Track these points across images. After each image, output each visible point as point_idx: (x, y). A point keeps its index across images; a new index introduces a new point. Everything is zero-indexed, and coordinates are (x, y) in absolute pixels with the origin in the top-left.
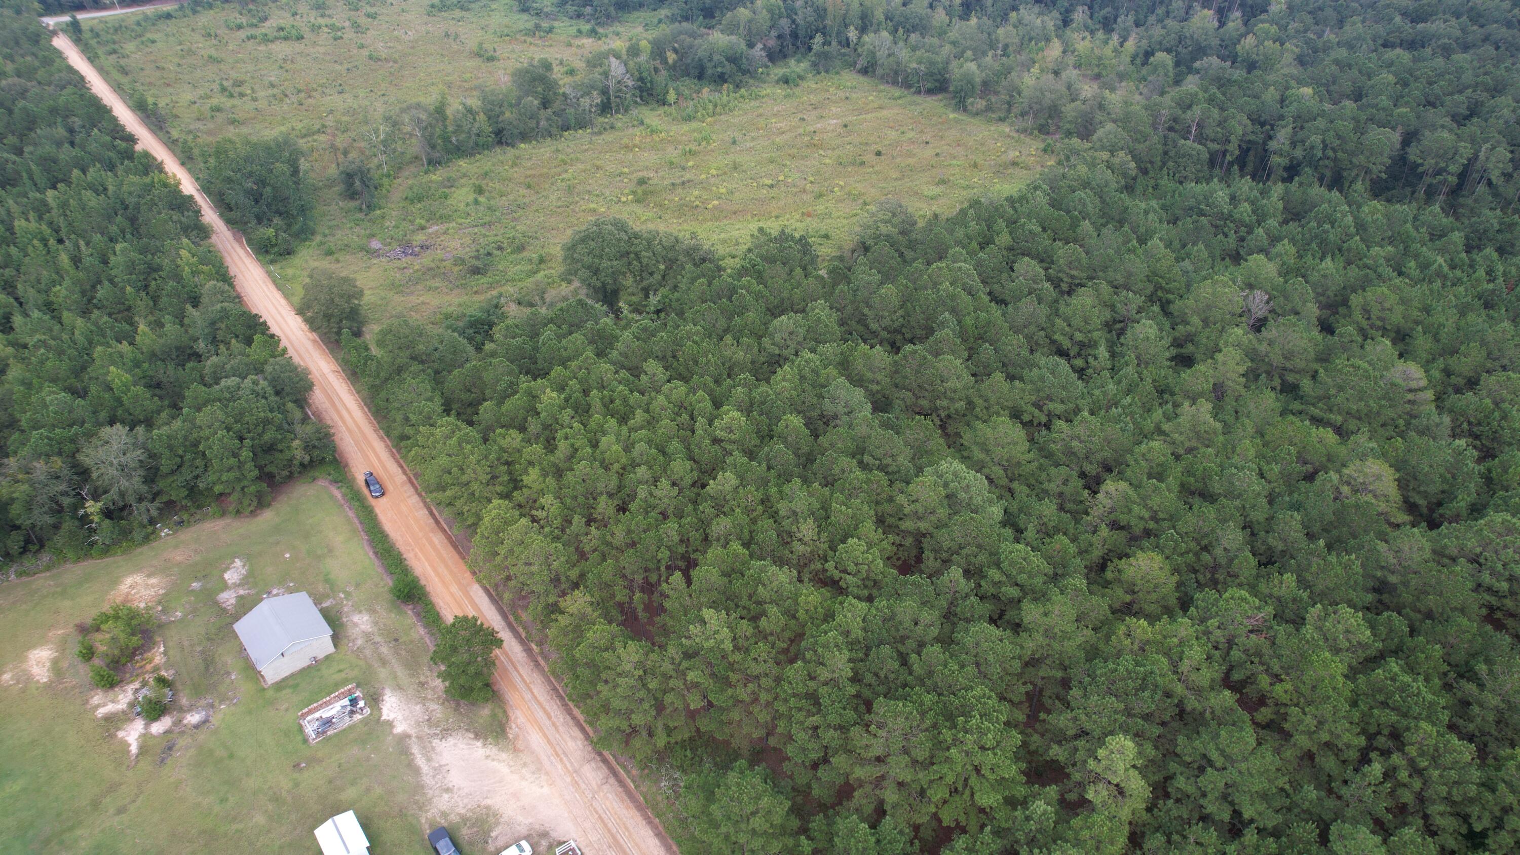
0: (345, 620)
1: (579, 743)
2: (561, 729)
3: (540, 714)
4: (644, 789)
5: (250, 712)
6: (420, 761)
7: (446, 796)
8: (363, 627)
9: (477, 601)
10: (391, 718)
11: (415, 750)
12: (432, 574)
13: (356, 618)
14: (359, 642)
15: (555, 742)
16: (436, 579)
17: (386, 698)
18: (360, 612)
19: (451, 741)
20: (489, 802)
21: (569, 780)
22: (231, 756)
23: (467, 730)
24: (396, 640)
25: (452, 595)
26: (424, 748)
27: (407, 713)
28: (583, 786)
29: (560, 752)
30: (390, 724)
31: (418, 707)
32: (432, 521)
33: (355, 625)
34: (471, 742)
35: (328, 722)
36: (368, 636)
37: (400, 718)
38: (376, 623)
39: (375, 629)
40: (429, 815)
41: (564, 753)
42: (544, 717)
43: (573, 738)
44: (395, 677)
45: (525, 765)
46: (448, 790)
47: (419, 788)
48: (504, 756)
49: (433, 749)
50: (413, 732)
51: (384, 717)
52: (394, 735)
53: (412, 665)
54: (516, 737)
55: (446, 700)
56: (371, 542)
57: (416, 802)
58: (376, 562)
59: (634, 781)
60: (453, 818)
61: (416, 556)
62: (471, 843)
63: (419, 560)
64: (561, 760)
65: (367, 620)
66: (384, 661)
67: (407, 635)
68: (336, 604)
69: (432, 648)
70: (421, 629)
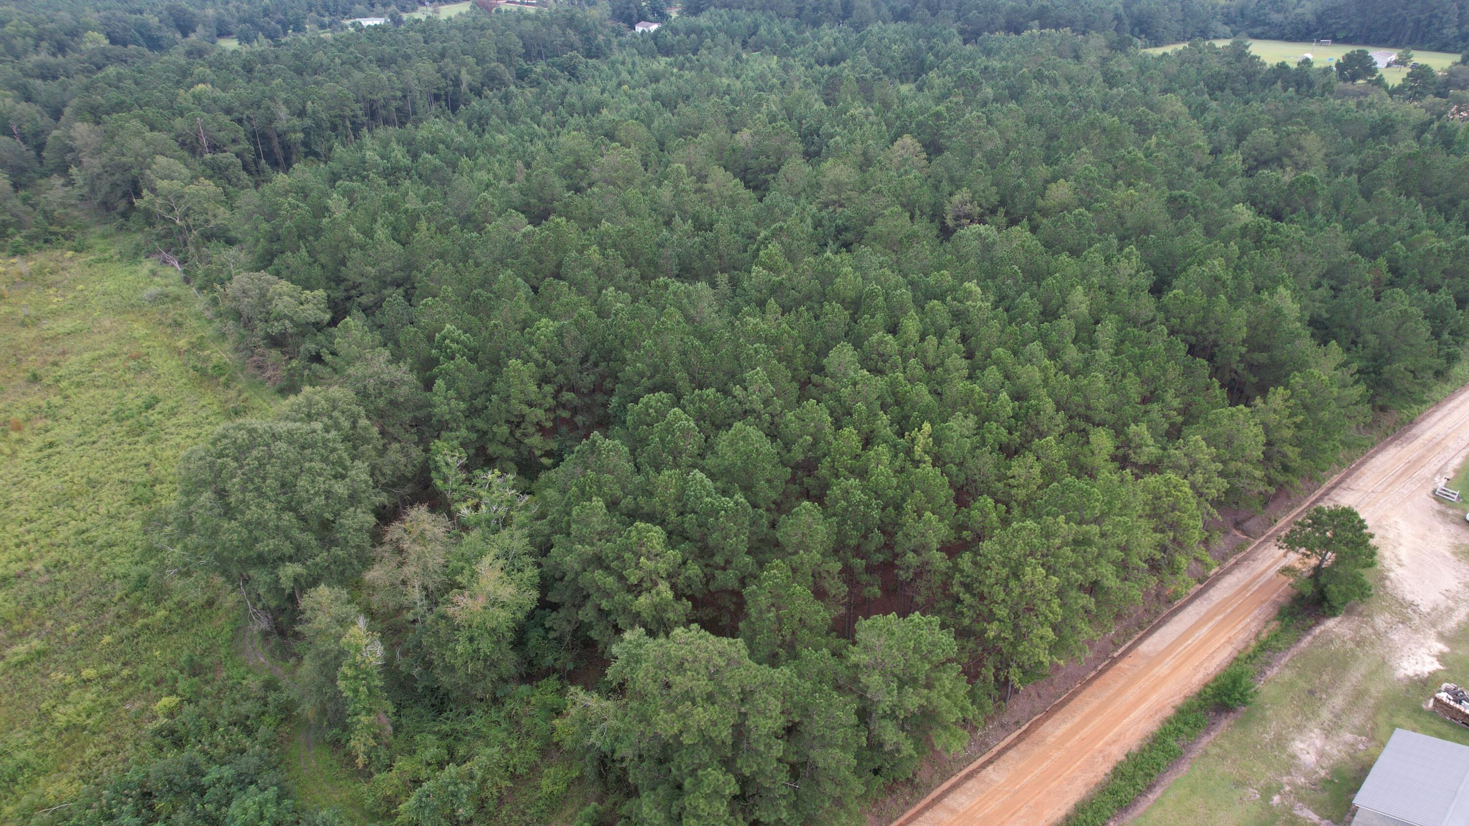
0: (1323, 773)
6: (1460, 616)
8: (1318, 743)
9: (1174, 638)
10: (1434, 660)
11: (1451, 624)
12: (1144, 707)
13: (1309, 758)
14: (1348, 737)
16: (1154, 698)
17: (1410, 673)
18: (1294, 757)
19: (1409, 597)
20: (1448, 554)
21: (1371, 509)
23: (1384, 587)
24: (1311, 692)
25: (1175, 669)
26: (1441, 617)
27: (1412, 646)
28: (1369, 499)
30: (1441, 658)
31: (1395, 637)
33: (1321, 754)
34: (1395, 581)
36: (1328, 732)
37: (1424, 650)
38: (1300, 728)
39: (1311, 724)
44: (1373, 673)
45: (1383, 537)
48: (1387, 554)
49: (1434, 609)
50: (1432, 633)
51: (1438, 666)
52: (1452, 649)
53: (1339, 663)
55: (1360, 614)
58: (1170, 779)
59: (1331, 474)
61: (1113, 742)
63: (1121, 734)
65: (1302, 741)
66: (1359, 695)
67: (1291, 685)
68: (1301, 799)
69: (1294, 651)
70: (1272, 673)
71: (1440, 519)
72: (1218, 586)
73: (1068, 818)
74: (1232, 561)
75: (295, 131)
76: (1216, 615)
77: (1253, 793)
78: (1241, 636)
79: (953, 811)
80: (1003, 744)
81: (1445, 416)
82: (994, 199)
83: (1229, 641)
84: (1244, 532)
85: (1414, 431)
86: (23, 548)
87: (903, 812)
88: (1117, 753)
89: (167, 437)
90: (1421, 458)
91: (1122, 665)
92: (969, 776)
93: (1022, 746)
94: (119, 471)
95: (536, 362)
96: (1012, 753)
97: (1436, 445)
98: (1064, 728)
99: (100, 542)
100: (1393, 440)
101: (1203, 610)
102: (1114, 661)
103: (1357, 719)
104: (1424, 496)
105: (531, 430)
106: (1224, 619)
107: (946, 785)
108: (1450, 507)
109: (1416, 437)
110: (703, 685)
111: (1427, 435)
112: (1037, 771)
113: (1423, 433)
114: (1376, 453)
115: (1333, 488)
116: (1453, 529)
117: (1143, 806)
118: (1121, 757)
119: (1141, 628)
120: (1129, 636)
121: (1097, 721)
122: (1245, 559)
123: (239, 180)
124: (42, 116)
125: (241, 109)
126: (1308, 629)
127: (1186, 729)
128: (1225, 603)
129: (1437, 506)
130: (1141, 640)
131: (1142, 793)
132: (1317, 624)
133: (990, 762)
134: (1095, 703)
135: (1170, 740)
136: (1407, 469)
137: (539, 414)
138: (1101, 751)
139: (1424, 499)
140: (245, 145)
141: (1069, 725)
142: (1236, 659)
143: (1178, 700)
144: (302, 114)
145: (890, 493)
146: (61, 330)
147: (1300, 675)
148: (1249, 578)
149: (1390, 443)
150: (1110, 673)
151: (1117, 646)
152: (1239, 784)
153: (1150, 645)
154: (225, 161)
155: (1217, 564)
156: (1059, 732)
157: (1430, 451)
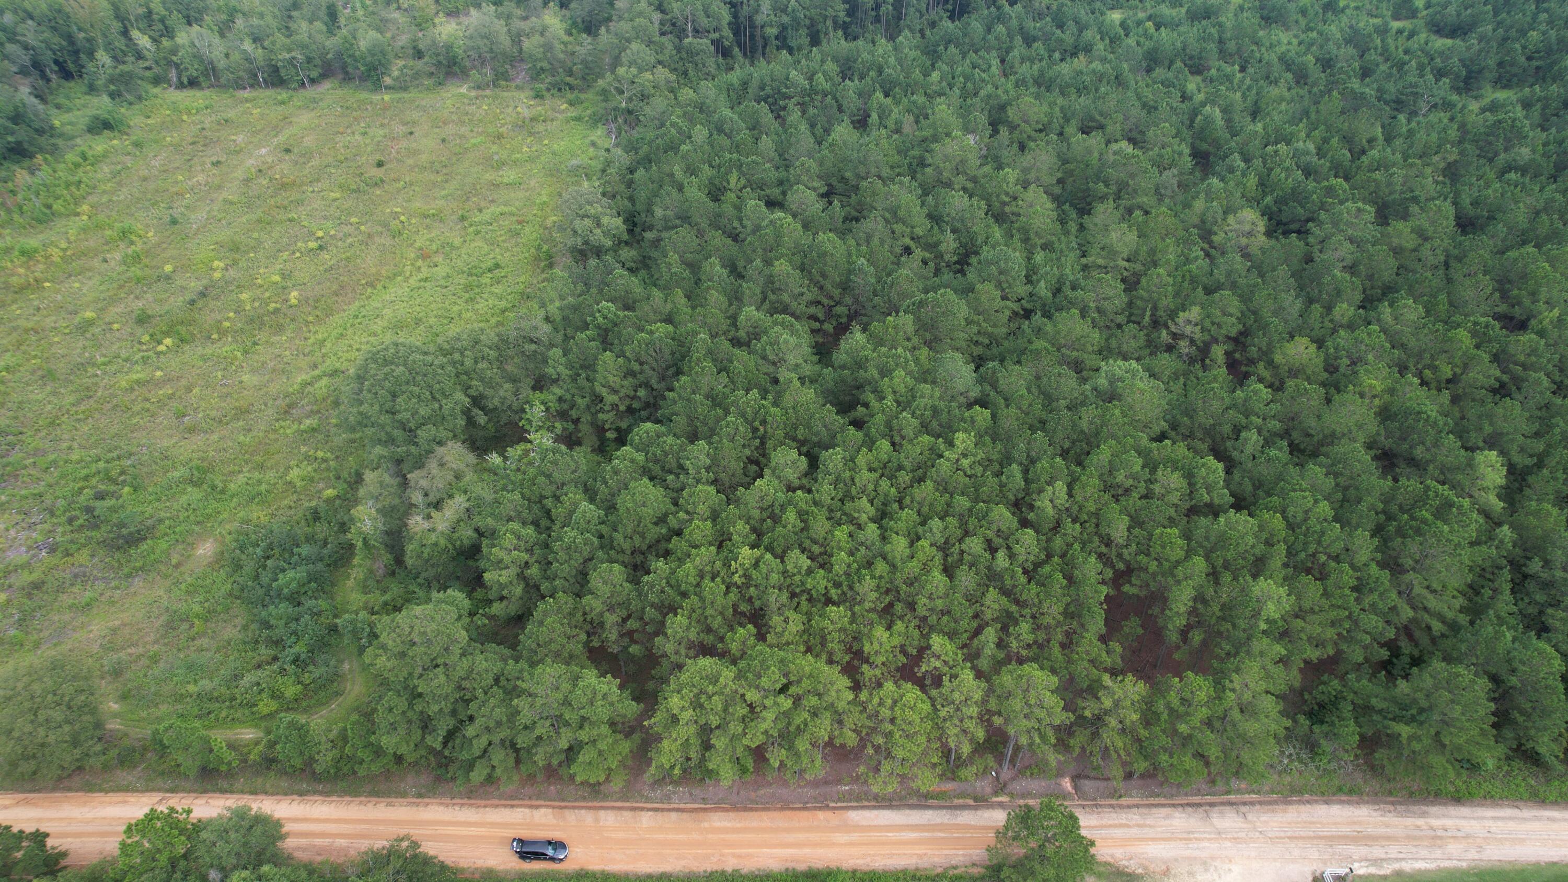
1: (1177, 814)
2: (1148, 822)
3: (1119, 833)
4: (1266, 788)
9: (883, 823)
12: (791, 851)
15: (1169, 835)
16: (807, 851)
21: (1228, 844)
25: (851, 844)
28: (1242, 835)
29: (1185, 835)
32: (674, 815)
41: (1189, 833)
42: (1126, 830)
43: (1167, 817)
45: (1191, 874)
54: (1145, 868)
59: (1253, 792)
61: (739, 856)
63: (750, 856)
64: (1196, 839)
72: (979, 813)
76: (940, 831)
78: (936, 859)
79: (597, 820)
80: (681, 806)
82: (1232, 329)
83: (920, 856)
84: (1076, 787)
87: (576, 800)
89: (479, 300)
90: (1388, 838)
91: (821, 815)
92: (633, 809)
93: (685, 815)
94: (437, 317)
97: (1436, 839)
98: (725, 824)
100: (1392, 803)
101: (939, 821)
102: (825, 808)
104: (1308, 869)
106: (943, 838)
107: (619, 804)
109: (1424, 815)
111: (1434, 822)
112: (672, 837)
114: (1342, 802)
115: (1231, 804)
118: (729, 869)
119: (877, 799)
120: (860, 799)
121: (751, 836)
128: (958, 827)
130: (864, 808)
133: (656, 810)
134: (766, 824)
136: (1339, 837)
138: (722, 855)
140: (725, 33)
141: (729, 825)
142: (905, 870)
143: (818, 864)
144: (783, 11)
146: (506, 180)
149: (1377, 802)
150: (805, 814)
151: (839, 800)
153: (856, 816)
154: (700, 47)
155: (1011, 795)
156: (717, 824)
157: (1409, 838)
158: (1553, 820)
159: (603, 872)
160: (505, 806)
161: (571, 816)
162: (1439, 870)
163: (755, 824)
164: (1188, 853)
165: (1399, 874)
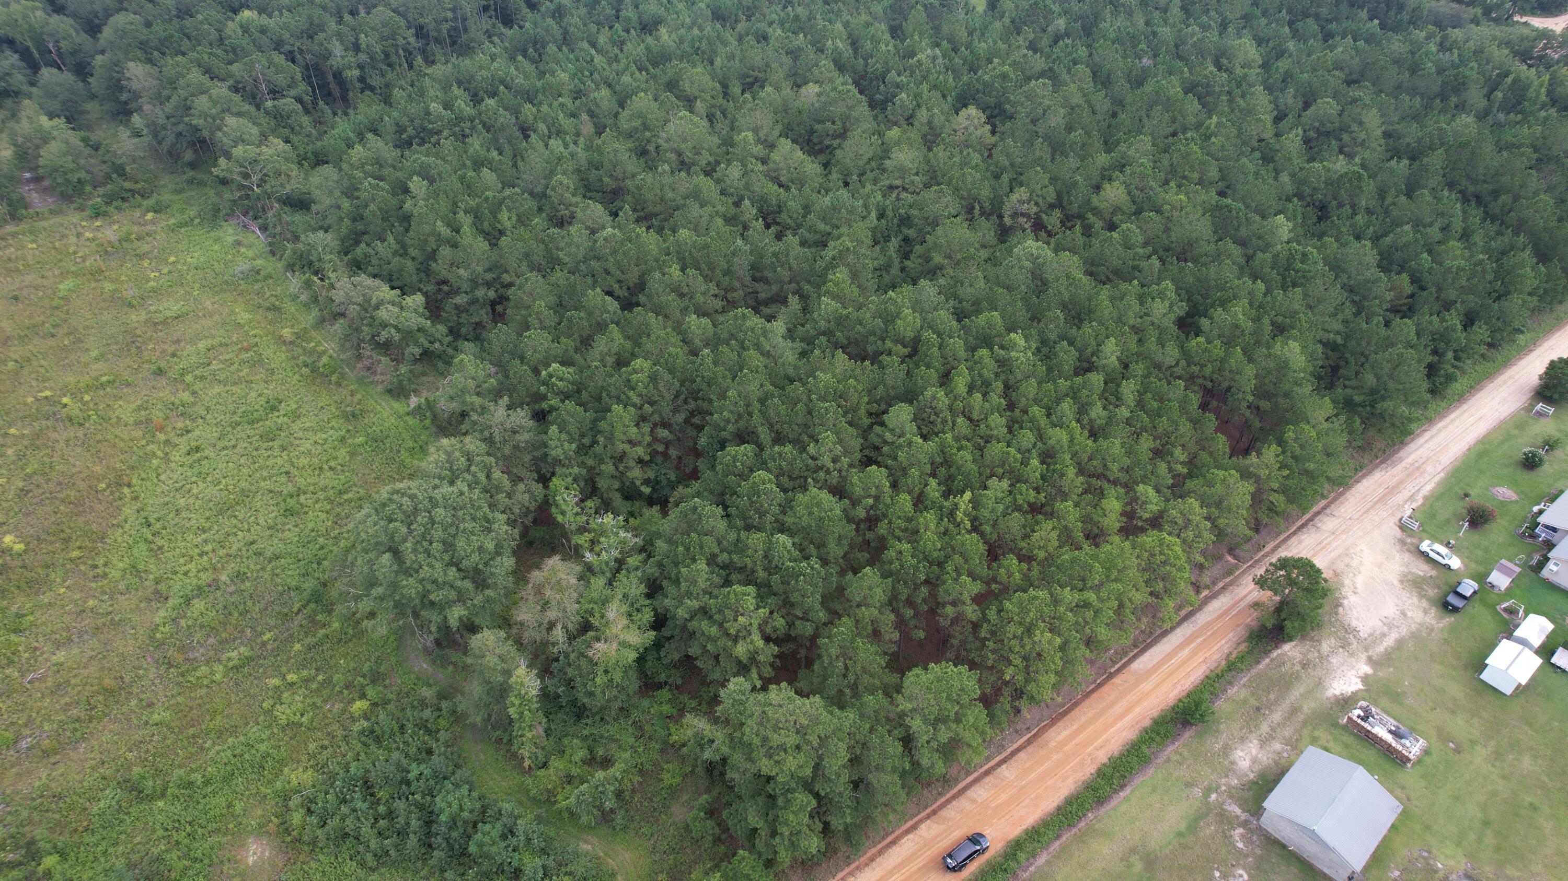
0: (1252, 776)
1: (1303, 537)
5: (1428, 828)
6: (1390, 641)
7: (1409, 614)
8: (1254, 751)
9: (1160, 657)
10: (1359, 681)
11: (1381, 648)
12: (1128, 718)
13: (1244, 764)
14: (1277, 746)
16: (1138, 710)
17: (1337, 693)
18: (1233, 763)
19: (1354, 623)
20: (1396, 582)
21: (1344, 536)
22: (1486, 823)
23: (1337, 614)
24: (1258, 709)
25: (1158, 685)
26: (1374, 642)
27: (1345, 668)
28: (1344, 527)
29: (1320, 547)
30: (1365, 679)
31: (1334, 660)
33: (1254, 761)
34: (1347, 608)
35: (1396, 734)
36: (1263, 743)
37: (1353, 672)
38: (1243, 739)
39: (1252, 737)
40: (1433, 622)
43: (1300, 542)
44: (1309, 692)
45: (1348, 565)
46: (1403, 613)
47: (1414, 635)
48: (1347, 582)
49: (1371, 635)
50: (1364, 656)
51: (1360, 686)
52: (1375, 671)
53: (1285, 683)
55: (1312, 639)
56: (1101, 801)
57: (1429, 634)
58: (1138, 780)
59: (1320, 499)
60: (1425, 604)
62: (1439, 587)
63: (1107, 741)
65: (1242, 750)
66: (1294, 710)
67: (1245, 702)
68: (1231, 797)
69: (1253, 672)
70: (1232, 691)
71: (1398, 548)
72: (1205, 610)
73: (1059, 808)
74: (1221, 585)
75: (350, 68)
76: (1197, 637)
77: (1198, 792)
78: (1215, 657)
79: (973, 801)
80: (1016, 746)
81: (1432, 437)
82: (1051, 197)
83: (1204, 662)
84: (1235, 557)
85: (1401, 454)
86: (205, 558)
87: (936, 800)
88: (1102, 757)
89: (297, 442)
90: (1401, 482)
91: (1117, 680)
92: (987, 773)
93: (1030, 749)
94: (265, 480)
95: (635, 405)
96: (1022, 755)
97: (1418, 469)
98: (1065, 733)
99: (268, 554)
100: (1382, 462)
101: (1189, 632)
102: (1111, 676)
103: (1288, 732)
104: (1391, 524)
105: (632, 464)
106: (1205, 640)
107: (970, 779)
108: (1409, 536)
109: (1401, 460)
110: (792, 740)
111: (1410, 460)
112: (1039, 770)
113: (1409, 454)
114: (1363, 477)
115: (1318, 513)
116: (1407, 557)
117: (1114, 802)
118: (1105, 760)
119: (1135, 646)
120: (1125, 654)
121: (1091, 729)
122: (1232, 583)
123: (301, 127)
124: (77, 33)
125: (292, 41)
126: (1267, 653)
127: (1158, 739)
129: (1398, 533)
130: (1135, 657)
131: (1116, 792)
132: (1277, 647)
133: (1004, 761)
134: (1090, 714)
135: (1144, 747)
136: (1385, 495)
137: (640, 451)
138: (1090, 755)
139: (1391, 529)
140: (303, 87)
141: (1067, 732)
142: (1207, 677)
143: (1155, 713)
144: (357, 48)
145: (935, 554)
146: (169, 314)
147: (1253, 694)
148: (1231, 602)
149: (1377, 467)
150: (1106, 688)
151: (1114, 663)
152: (1188, 785)
153: (1140, 664)
154: (286, 108)
155: (1207, 587)
156: (1060, 738)
157: (1409, 475)
158: (1445, 427)
159: (1027, 832)
160: (888, 846)
161: (950, 812)
162: (1438, 484)
163: (1084, 719)
164: (1333, 555)
165: (1426, 498)
